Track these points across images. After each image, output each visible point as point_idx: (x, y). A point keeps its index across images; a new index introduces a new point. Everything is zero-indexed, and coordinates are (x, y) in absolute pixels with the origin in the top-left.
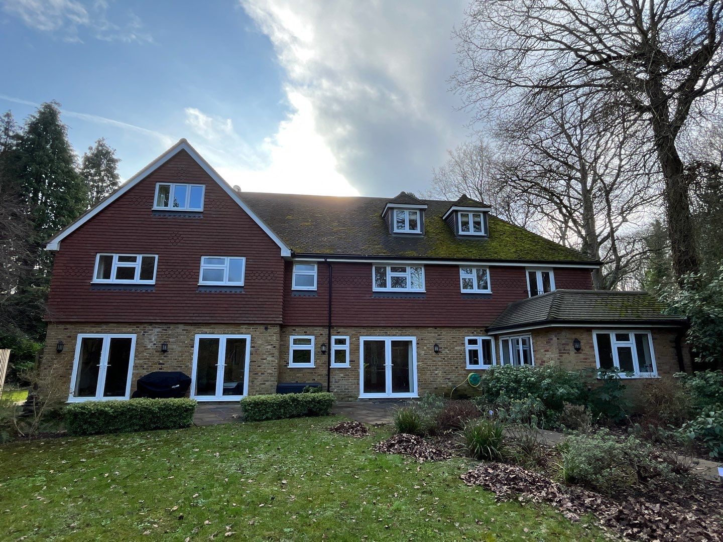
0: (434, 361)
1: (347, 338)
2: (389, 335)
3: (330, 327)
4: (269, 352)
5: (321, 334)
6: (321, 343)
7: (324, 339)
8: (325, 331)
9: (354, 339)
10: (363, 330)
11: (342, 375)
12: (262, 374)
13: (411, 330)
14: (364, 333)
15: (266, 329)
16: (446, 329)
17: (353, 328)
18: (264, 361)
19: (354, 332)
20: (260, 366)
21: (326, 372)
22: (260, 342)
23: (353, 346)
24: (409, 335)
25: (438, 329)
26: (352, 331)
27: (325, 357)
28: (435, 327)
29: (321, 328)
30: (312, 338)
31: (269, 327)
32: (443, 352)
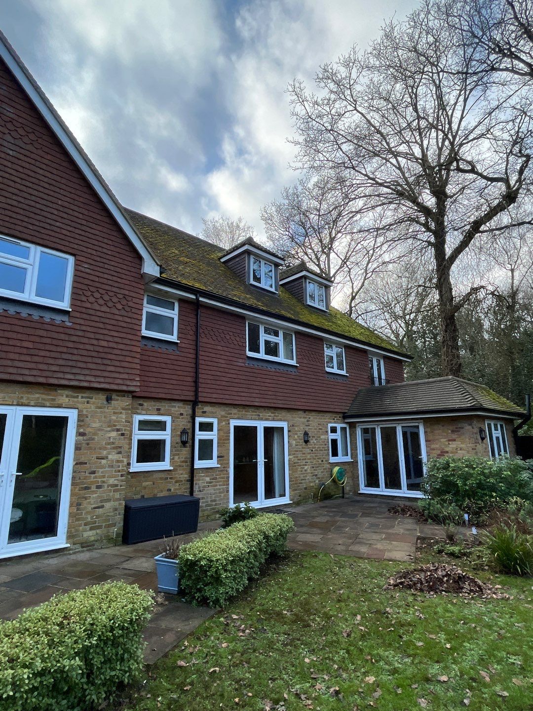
0: (304, 454)
1: (215, 421)
2: (262, 419)
3: (195, 403)
4: (113, 443)
5: (182, 414)
6: (181, 428)
7: (184, 423)
8: (187, 410)
9: (224, 423)
10: (234, 411)
11: (208, 479)
12: (98, 487)
13: (284, 414)
14: (235, 414)
15: (109, 400)
16: (313, 414)
17: (223, 408)
18: (104, 462)
19: (223, 413)
20: (94, 473)
21: (186, 476)
22: (96, 425)
23: (222, 433)
24: (280, 420)
25: (307, 413)
26: (221, 411)
27: (185, 451)
28: (305, 411)
29: (180, 404)
30: (168, 419)
31: (114, 396)
32: (311, 441)
